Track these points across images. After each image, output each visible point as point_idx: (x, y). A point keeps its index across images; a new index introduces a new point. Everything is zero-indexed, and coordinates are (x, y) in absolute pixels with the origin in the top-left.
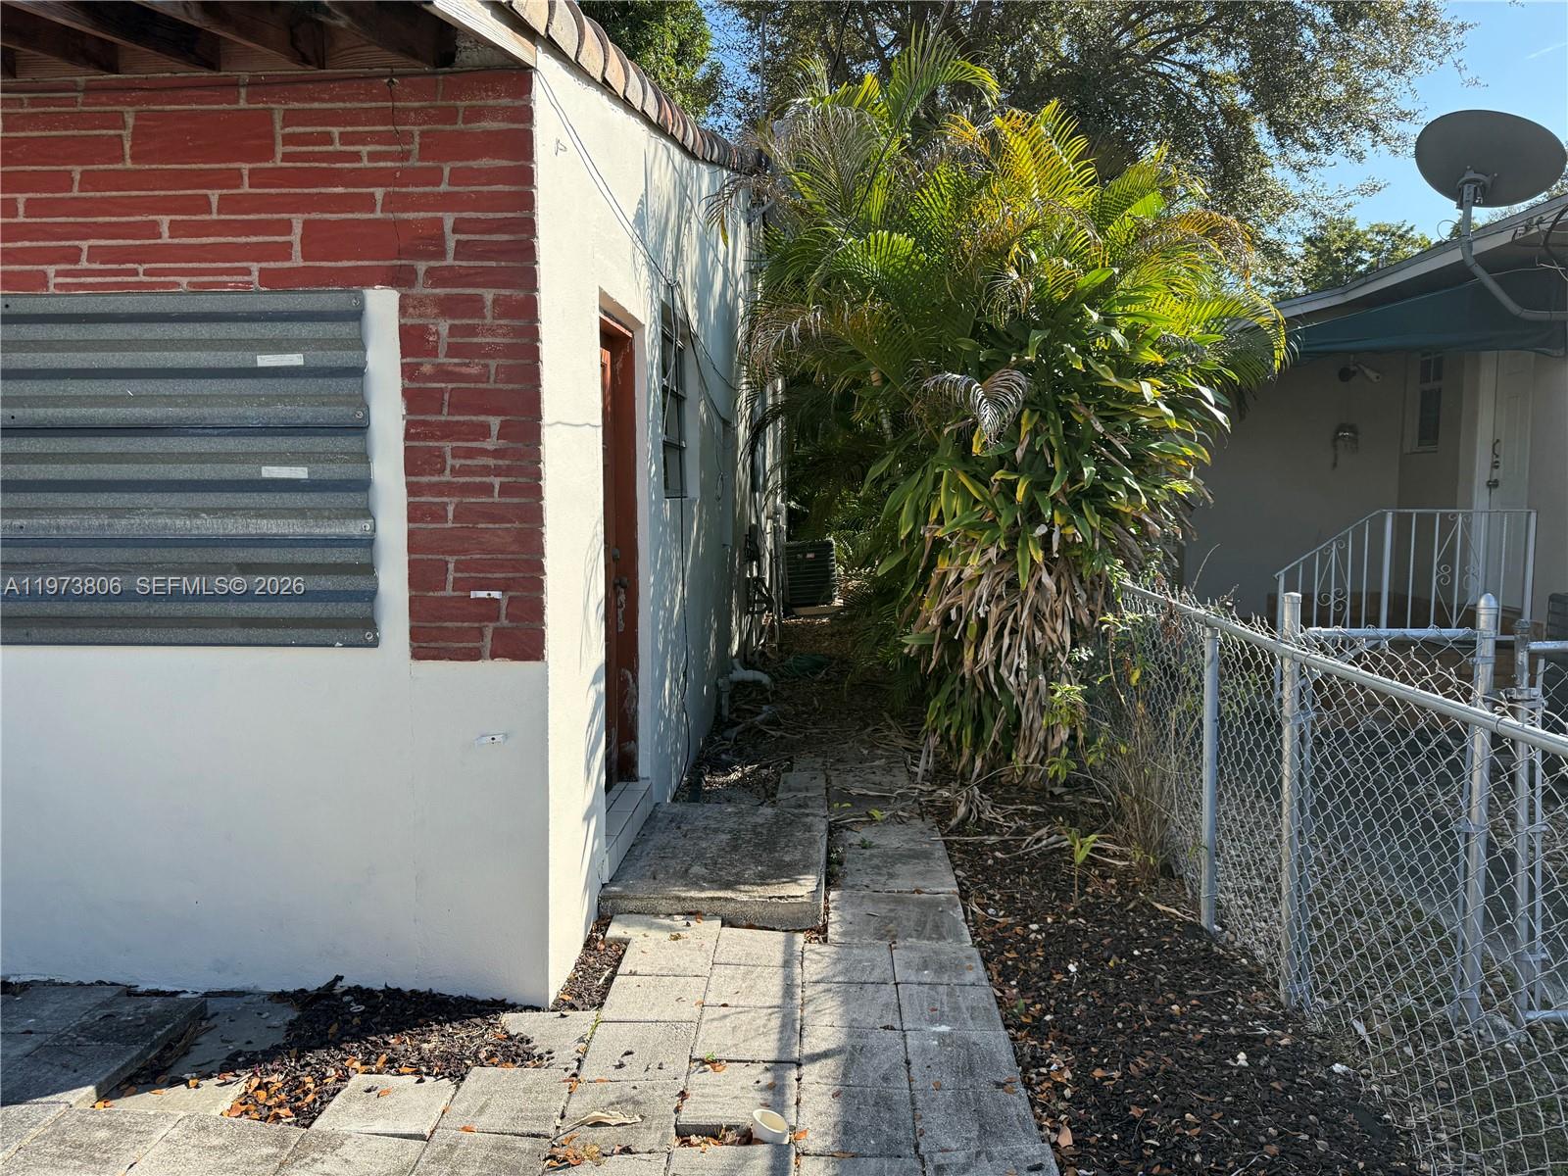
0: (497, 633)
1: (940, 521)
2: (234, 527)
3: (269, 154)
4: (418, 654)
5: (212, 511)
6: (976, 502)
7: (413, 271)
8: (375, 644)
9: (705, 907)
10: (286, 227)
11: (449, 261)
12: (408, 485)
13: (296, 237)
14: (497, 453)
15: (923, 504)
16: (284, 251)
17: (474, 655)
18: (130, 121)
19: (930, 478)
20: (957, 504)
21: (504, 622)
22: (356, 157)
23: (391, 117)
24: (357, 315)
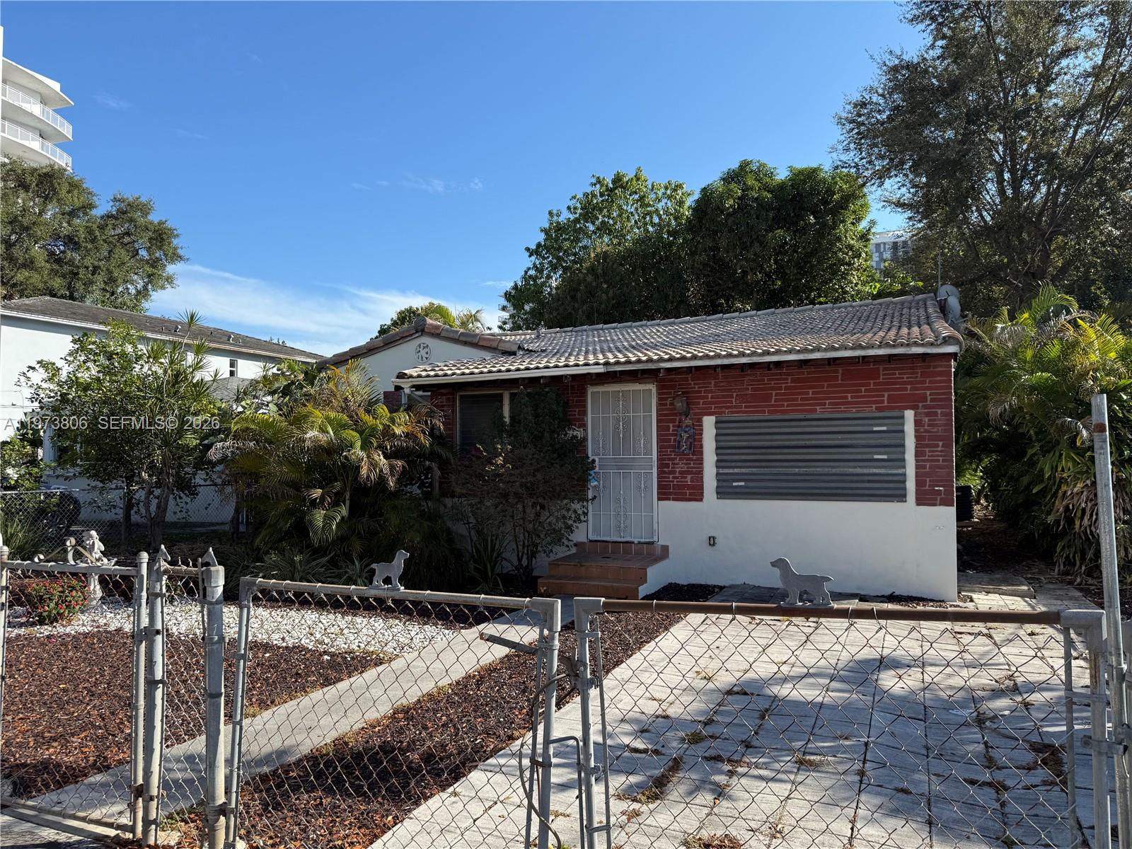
0: (941, 499)
1: (1063, 470)
2: (866, 471)
3: (879, 378)
4: (918, 504)
5: (860, 467)
6: (1079, 463)
7: (918, 406)
8: (906, 501)
9: (992, 590)
10: (883, 396)
11: (928, 403)
12: (916, 460)
13: (885, 398)
14: (941, 451)
15: (1054, 464)
16: (882, 402)
17: (935, 505)
18: (840, 371)
19: (1057, 454)
20: (1070, 464)
21: (943, 496)
22: (903, 378)
23: (912, 368)
24: (903, 417)
